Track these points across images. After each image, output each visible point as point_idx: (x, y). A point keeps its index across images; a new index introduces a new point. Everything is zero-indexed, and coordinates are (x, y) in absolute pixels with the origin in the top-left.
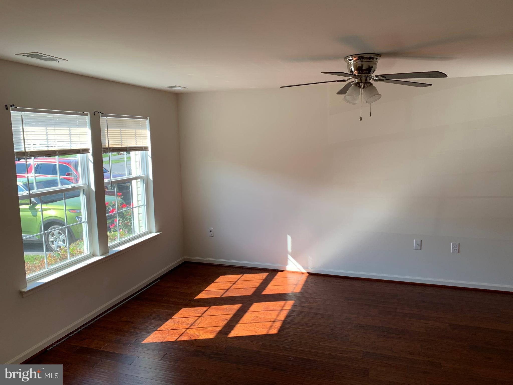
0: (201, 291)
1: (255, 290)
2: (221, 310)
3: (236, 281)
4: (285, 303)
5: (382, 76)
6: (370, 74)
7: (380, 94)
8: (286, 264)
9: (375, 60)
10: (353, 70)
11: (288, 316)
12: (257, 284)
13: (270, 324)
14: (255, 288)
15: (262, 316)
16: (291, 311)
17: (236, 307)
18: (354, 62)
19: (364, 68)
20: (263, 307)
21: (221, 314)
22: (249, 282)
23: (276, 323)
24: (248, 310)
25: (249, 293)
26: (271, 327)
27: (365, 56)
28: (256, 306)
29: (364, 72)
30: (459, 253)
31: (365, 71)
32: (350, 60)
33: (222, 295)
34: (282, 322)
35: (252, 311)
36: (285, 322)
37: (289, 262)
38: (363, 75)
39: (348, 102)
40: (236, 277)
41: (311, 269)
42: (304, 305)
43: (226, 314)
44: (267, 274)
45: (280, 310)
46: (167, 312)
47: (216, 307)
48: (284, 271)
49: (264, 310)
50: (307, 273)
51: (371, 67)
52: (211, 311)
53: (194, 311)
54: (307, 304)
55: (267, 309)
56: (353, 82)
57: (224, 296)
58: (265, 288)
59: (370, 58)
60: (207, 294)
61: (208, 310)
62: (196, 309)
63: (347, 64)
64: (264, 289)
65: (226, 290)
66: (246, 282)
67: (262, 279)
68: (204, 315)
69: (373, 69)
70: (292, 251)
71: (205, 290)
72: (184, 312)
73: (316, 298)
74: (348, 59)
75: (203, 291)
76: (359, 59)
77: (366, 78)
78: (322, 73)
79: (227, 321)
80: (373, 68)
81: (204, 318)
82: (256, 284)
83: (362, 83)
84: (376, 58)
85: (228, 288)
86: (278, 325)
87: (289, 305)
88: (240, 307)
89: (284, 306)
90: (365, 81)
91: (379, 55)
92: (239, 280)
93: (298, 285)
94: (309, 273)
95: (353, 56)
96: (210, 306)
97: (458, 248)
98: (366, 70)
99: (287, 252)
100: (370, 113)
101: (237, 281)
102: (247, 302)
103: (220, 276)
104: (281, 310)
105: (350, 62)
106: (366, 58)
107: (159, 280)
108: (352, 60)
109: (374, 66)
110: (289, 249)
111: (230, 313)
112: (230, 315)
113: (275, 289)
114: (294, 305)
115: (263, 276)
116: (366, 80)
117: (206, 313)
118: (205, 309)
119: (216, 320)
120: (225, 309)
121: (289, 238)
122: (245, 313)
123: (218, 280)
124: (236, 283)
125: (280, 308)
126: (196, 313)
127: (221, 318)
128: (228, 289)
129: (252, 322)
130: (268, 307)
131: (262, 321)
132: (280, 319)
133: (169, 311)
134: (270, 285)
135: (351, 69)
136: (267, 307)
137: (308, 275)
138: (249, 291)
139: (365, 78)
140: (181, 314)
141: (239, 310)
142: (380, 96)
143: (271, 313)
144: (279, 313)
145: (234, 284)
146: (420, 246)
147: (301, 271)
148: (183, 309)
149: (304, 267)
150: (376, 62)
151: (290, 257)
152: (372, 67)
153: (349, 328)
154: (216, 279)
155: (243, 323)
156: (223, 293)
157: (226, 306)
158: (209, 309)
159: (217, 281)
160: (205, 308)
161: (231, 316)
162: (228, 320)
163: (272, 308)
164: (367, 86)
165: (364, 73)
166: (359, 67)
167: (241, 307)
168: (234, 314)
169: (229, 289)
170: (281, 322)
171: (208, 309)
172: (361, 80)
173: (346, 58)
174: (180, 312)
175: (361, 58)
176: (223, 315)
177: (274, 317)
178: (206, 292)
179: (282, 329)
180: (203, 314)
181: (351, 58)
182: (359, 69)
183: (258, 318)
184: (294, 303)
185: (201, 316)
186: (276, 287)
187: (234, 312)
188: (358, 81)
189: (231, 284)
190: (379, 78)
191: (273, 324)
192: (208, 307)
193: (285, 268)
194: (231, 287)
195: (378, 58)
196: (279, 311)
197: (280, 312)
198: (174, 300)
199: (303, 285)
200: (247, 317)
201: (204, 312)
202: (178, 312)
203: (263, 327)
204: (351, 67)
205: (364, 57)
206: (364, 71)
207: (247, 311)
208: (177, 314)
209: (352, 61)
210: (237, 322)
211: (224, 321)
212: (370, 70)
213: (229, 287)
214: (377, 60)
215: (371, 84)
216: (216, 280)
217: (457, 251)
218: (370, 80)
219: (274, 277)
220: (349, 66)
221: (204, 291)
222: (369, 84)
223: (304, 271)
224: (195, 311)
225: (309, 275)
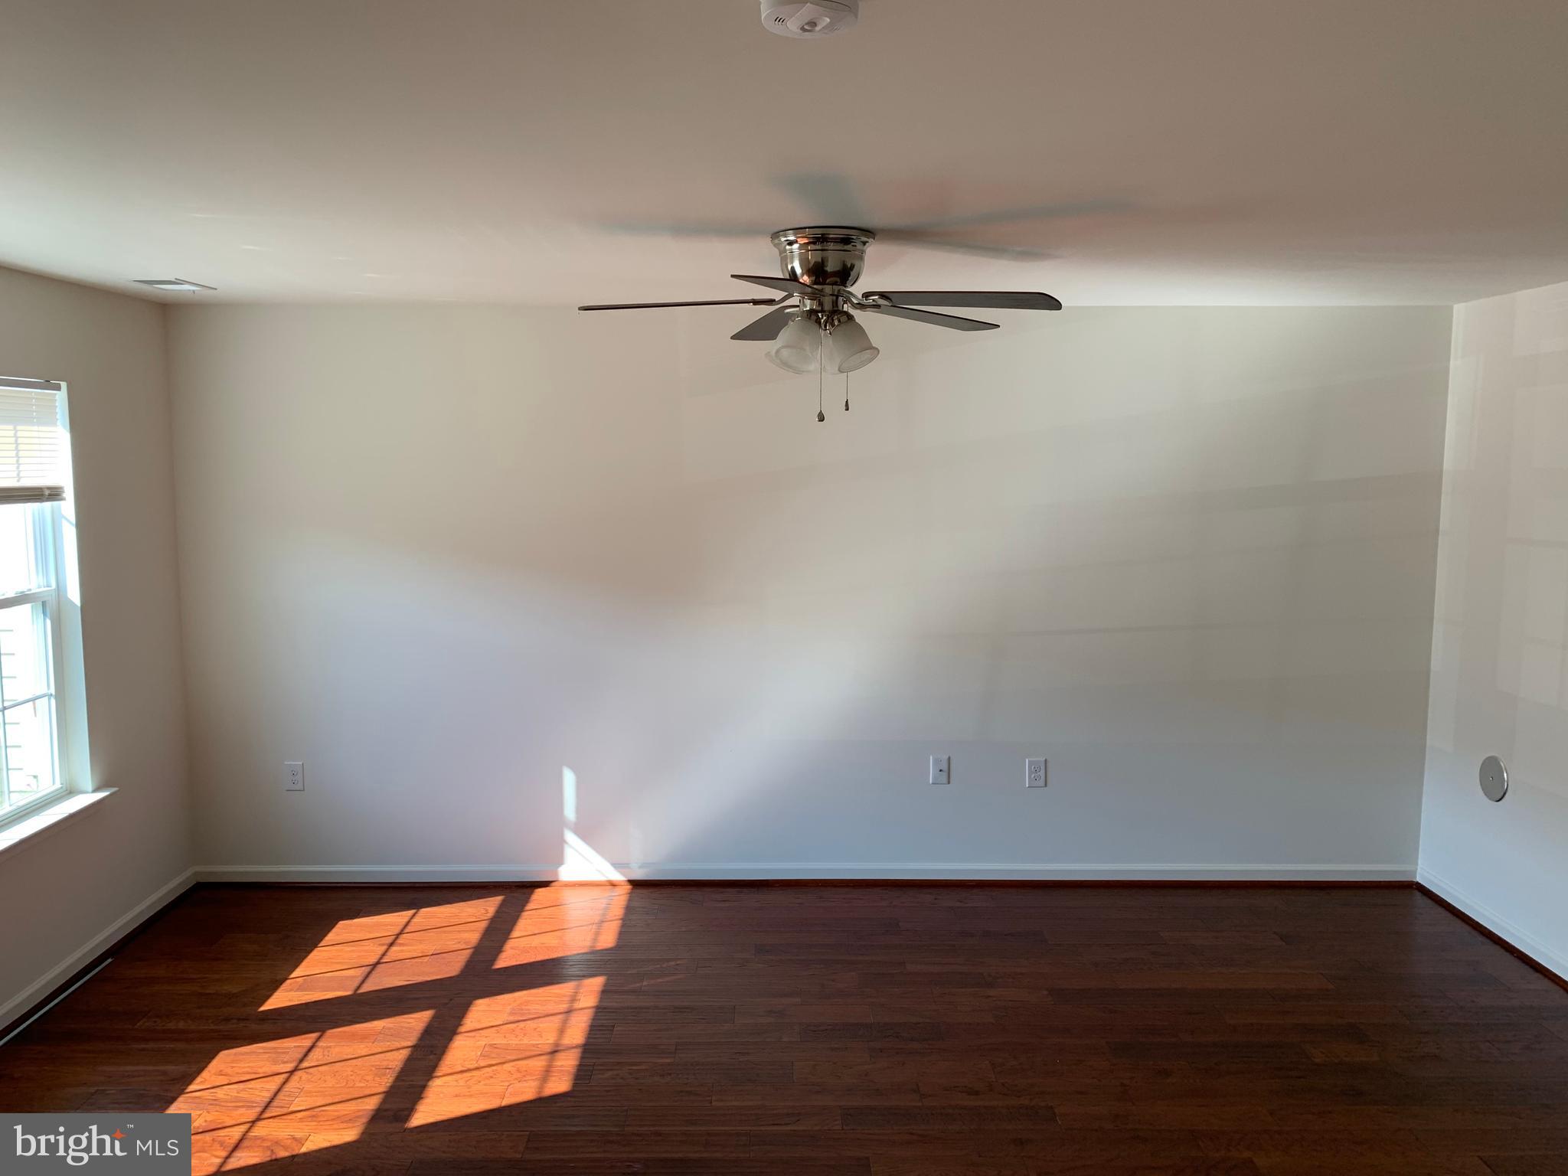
0: (277, 981)
1: (468, 956)
2: (364, 1038)
3: (398, 935)
4: (578, 987)
5: (883, 295)
6: (845, 287)
7: (874, 345)
8: (560, 861)
9: (859, 246)
10: (799, 271)
11: (595, 1028)
12: (473, 936)
13: (540, 1063)
14: (468, 951)
15: (511, 1042)
16: (599, 1010)
17: (417, 1021)
18: (800, 248)
19: (829, 268)
20: (508, 1009)
21: (370, 1052)
22: (445, 932)
23: (561, 1056)
24: (460, 1025)
25: (452, 967)
26: (547, 1073)
27: (833, 234)
28: (483, 1012)
29: (828, 281)
30: (1046, 785)
31: (832, 279)
32: (791, 243)
33: (359, 987)
34: (579, 1050)
35: (473, 1028)
36: (588, 1049)
37: (569, 853)
38: (828, 289)
39: (785, 365)
40: (395, 919)
41: (640, 867)
42: (638, 985)
43: (385, 1049)
44: (498, 899)
45: (566, 1012)
46: (165, 1073)
47: (345, 1032)
48: (553, 884)
49: (512, 1018)
50: (626, 883)
51: (849, 266)
52: (330, 1047)
53: (267, 1056)
54: (645, 983)
55: (523, 1014)
56: (798, 306)
57: (364, 989)
58: (502, 946)
59: (846, 241)
60: (301, 988)
61: (320, 1044)
62: (275, 1048)
63: (780, 254)
64: (499, 950)
65: (368, 969)
66: (431, 934)
67: (486, 918)
68: (305, 1064)
69: (853, 274)
70: (577, 818)
71: (292, 976)
72: (228, 1063)
73: (668, 960)
74: (783, 239)
75: (287, 979)
76: (815, 240)
77: (835, 298)
78: (732, 279)
79: (395, 1075)
80: (854, 270)
81: (307, 1073)
82: (466, 935)
83: (822, 311)
84: (862, 242)
85: (373, 960)
86: (568, 1062)
87: (588, 992)
88: (431, 1021)
89: (574, 999)
90: (833, 307)
91: (869, 233)
92: (406, 930)
93: (606, 924)
94: (631, 882)
95: (797, 230)
96: (323, 1031)
97: (1043, 774)
98: (835, 274)
99: (561, 823)
100: (847, 402)
101: (401, 933)
102: (451, 1000)
103: (336, 923)
104: (569, 1012)
105: (788, 247)
106: (836, 241)
107: (110, 960)
108: (796, 242)
109: (857, 263)
110: (570, 811)
111: (397, 1045)
112: (401, 1051)
113: (536, 947)
114: (605, 992)
115: (486, 907)
116: (835, 303)
117: (311, 1055)
118: (305, 1041)
119: (353, 1077)
120: (380, 1033)
121: (569, 778)
122: (450, 1039)
123: (331, 937)
124: (399, 941)
125: (564, 1007)
126: (275, 1062)
127: (373, 1066)
128: (375, 965)
129: (482, 1064)
130: (524, 1007)
131: (514, 1058)
132: (569, 1042)
133: (170, 1068)
134: (515, 933)
135: (793, 268)
136: (522, 1010)
137: (630, 887)
138: (449, 962)
139: (831, 297)
140: (221, 1073)
141: (428, 1032)
142: (876, 352)
143: (539, 1027)
144: (565, 1023)
145: (391, 944)
146: (947, 772)
147: (606, 879)
148: (224, 1052)
149: (616, 865)
150: (863, 252)
151: (570, 837)
152: (853, 266)
153: (784, 1040)
154: (325, 935)
155: (450, 1071)
156: (360, 979)
157: (378, 1024)
158: (323, 1039)
159: (328, 940)
160: (305, 1039)
161: (404, 1054)
162: (398, 1069)
163: (536, 1008)
164: (839, 321)
165: (828, 284)
166: (816, 263)
167: (434, 1017)
168: (415, 1048)
169: (378, 963)
170: (574, 1050)
171: (318, 1039)
172: (821, 304)
173: (775, 235)
174: (216, 1064)
175: (820, 238)
176: (377, 1056)
177: (550, 1039)
178: (296, 981)
179: (582, 1074)
180: (301, 1061)
181: (792, 238)
182: (817, 271)
183: (496, 1050)
184: (606, 985)
185: (296, 1069)
186: (536, 941)
187: (411, 1041)
188: (811, 305)
189: (383, 945)
190: (874, 300)
191: (551, 1061)
192: (315, 1035)
193: (556, 873)
194: (384, 955)
195: (867, 242)
196: (560, 1016)
197: (567, 1020)
198: (181, 1025)
199: (620, 922)
200: (461, 1050)
201: (306, 1055)
202: (206, 1067)
203: (519, 1075)
204: (792, 263)
205: (831, 236)
206: (830, 277)
207: (456, 1030)
208: (205, 1074)
209: (796, 246)
210: (429, 1073)
211: (384, 1075)
212: (845, 275)
213: (378, 957)
214: (866, 247)
215: (850, 317)
216: (327, 938)
217: (1042, 782)
218: (845, 306)
219: (523, 908)
220: (784, 259)
221: (288, 982)
222: (844, 318)
223: (617, 876)
224: (274, 1055)
225: (632, 889)
